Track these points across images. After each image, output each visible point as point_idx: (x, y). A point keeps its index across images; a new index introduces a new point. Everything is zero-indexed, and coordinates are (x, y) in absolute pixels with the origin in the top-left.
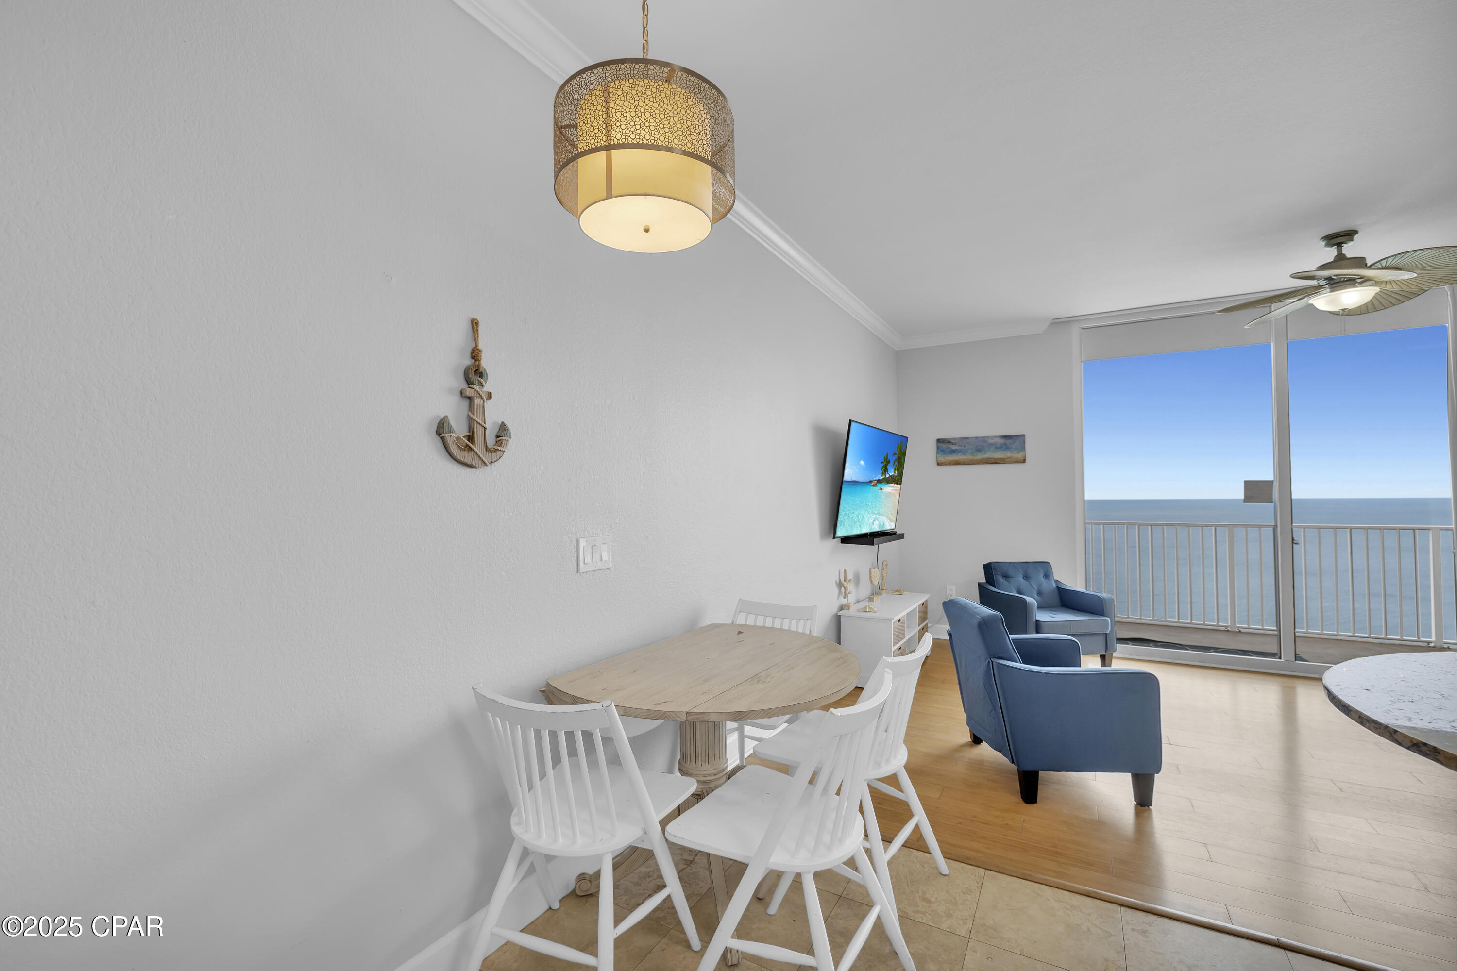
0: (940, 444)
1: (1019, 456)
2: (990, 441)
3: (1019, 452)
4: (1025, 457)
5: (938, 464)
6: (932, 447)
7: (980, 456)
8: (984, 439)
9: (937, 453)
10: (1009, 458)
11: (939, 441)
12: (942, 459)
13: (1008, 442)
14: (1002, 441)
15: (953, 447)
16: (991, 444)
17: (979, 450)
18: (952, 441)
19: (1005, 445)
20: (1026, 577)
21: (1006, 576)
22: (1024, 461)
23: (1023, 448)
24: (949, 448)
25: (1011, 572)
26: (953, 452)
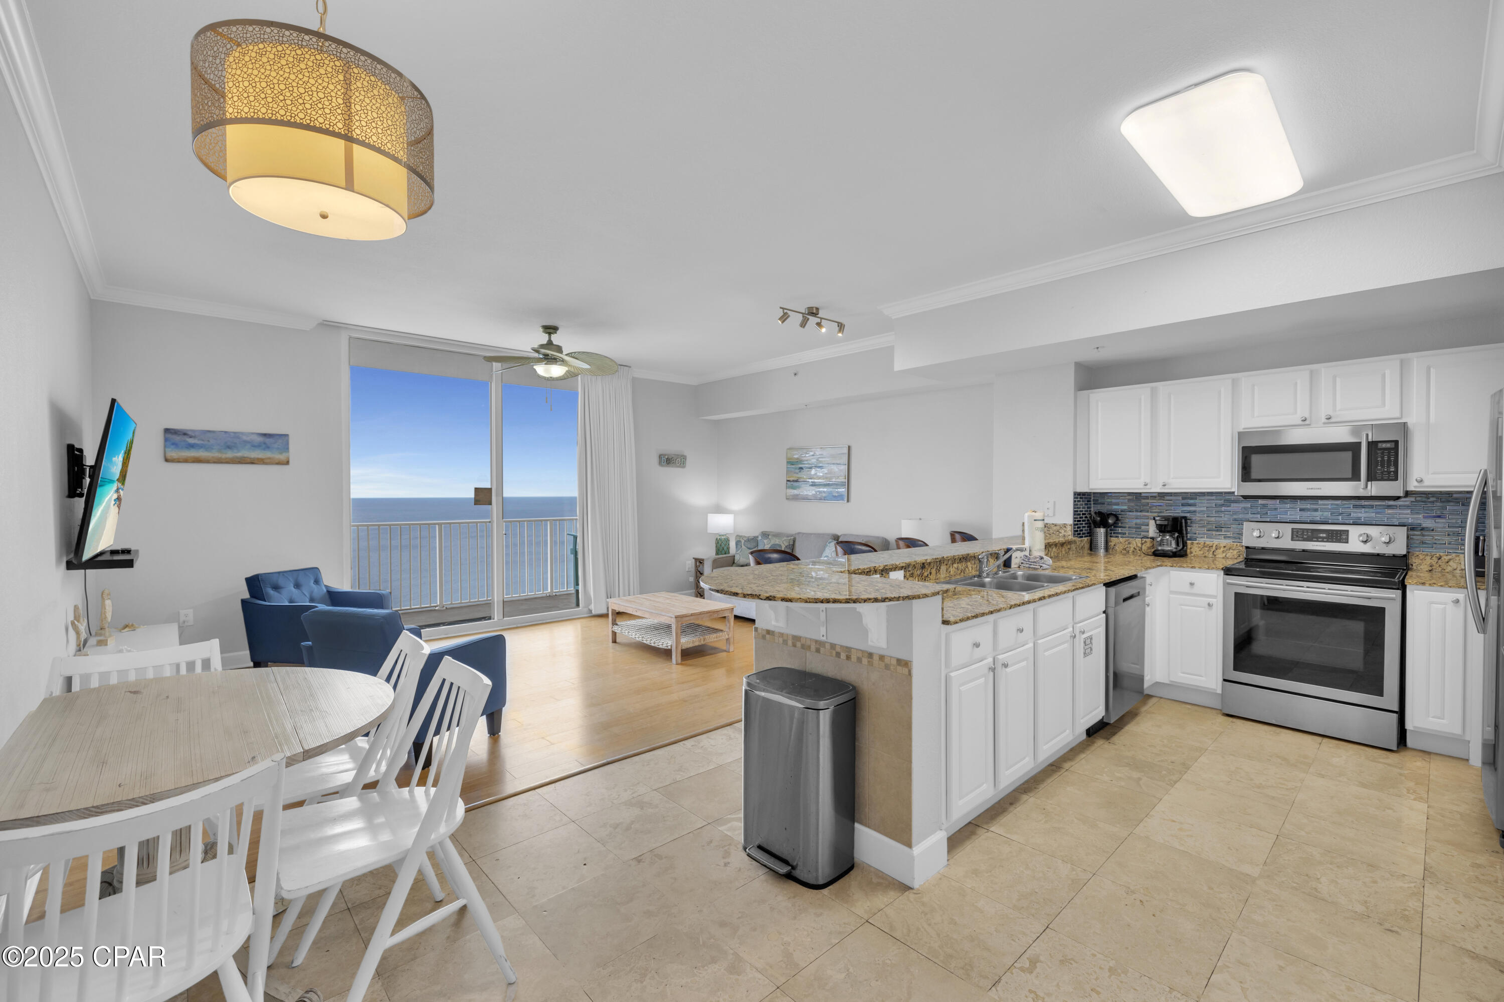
0: (169, 436)
1: (282, 457)
2: (245, 438)
3: (281, 453)
4: (288, 458)
5: (167, 460)
6: (158, 439)
7: (230, 454)
8: (236, 435)
9: (165, 447)
10: (270, 458)
11: (167, 431)
12: (173, 453)
13: (268, 441)
14: (261, 439)
15: (191, 441)
16: (246, 442)
17: (229, 447)
18: (190, 433)
19: (265, 443)
20: (297, 586)
21: (276, 588)
22: (287, 463)
23: (286, 448)
24: (185, 441)
25: (281, 582)
26: (191, 446)
